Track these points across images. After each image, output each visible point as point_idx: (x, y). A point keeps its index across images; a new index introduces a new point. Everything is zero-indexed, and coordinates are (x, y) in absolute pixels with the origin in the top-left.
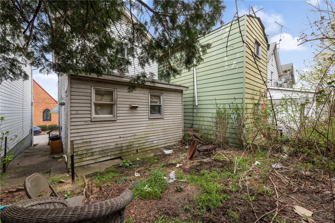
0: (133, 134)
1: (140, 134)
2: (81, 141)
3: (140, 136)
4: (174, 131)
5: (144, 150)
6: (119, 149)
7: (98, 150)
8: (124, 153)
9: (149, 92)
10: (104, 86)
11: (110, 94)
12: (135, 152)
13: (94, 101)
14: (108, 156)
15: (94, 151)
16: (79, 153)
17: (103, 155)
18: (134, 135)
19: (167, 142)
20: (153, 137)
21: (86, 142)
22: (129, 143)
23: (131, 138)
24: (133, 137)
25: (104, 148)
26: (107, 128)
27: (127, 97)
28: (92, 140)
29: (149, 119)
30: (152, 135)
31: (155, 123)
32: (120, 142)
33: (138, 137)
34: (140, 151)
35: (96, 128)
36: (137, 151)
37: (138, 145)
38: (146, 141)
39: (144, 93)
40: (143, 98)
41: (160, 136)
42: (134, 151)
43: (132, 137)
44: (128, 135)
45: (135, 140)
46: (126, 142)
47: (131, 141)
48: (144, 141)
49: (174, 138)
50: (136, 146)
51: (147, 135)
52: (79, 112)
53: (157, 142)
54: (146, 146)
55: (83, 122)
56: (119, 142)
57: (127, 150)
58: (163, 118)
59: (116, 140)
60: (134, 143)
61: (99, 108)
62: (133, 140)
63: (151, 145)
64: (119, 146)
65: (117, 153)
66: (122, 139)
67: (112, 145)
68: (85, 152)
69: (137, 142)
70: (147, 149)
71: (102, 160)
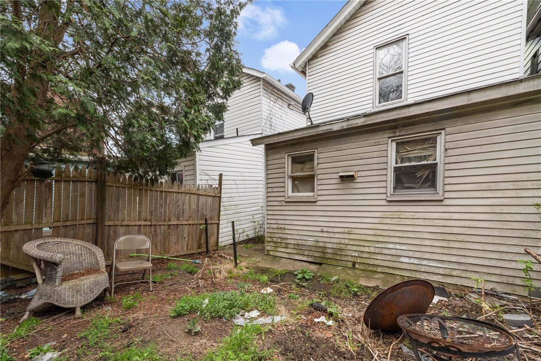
0: (346, 230)
1: (363, 232)
2: (275, 226)
3: (363, 237)
4: (502, 249)
5: (370, 268)
6: (320, 250)
7: (292, 242)
8: (329, 260)
9: (389, 138)
10: (299, 150)
11: (310, 158)
12: (350, 265)
13: (290, 174)
14: (304, 255)
15: (288, 241)
16: (275, 239)
17: (299, 252)
18: (348, 231)
19: (455, 273)
20: (398, 247)
21: (280, 228)
22: (339, 245)
23: (342, 236)
24: (346, 236)
25: (300, 242)
26: (303, 213)
27: (336, 159)
28: (287, 227)
29: (388, 201)
30: (397, 240)
31: (408, 214)
32: (322, 240)
33: (358, 237)
34: (362, 267)
35: (291, 212)
36: (354, 264)
37: (356, 254)
38: (377, 251)
39: (375, 142)
40: (371, 155)
41: (423, 249)
42: (347, 263)
43: (345, 234)
44: (336, 230)
45: (351, 243)
46: (332, 240)
47: (343, 241)
48: (372, 250)
49: (497, 271)
50: (353, 255)
51: (381, 239)
52: (275, 190)
53: (416, 261)
54: (376, 262)
55: (277, 202)
56: (320, 238)
57: (334, 255)
58: (441, 201)
59: (315, 234)
60: (349, 247)
61: (297, 182)
62: (347, 241)
63: (392, 263)
64: (321, 244)
65: (317, 254)
66: (325, 235)
67: (311, 241)
68: (279, 241)
69: (355, 248)
70: (379, 270)
71: (297, 257)
